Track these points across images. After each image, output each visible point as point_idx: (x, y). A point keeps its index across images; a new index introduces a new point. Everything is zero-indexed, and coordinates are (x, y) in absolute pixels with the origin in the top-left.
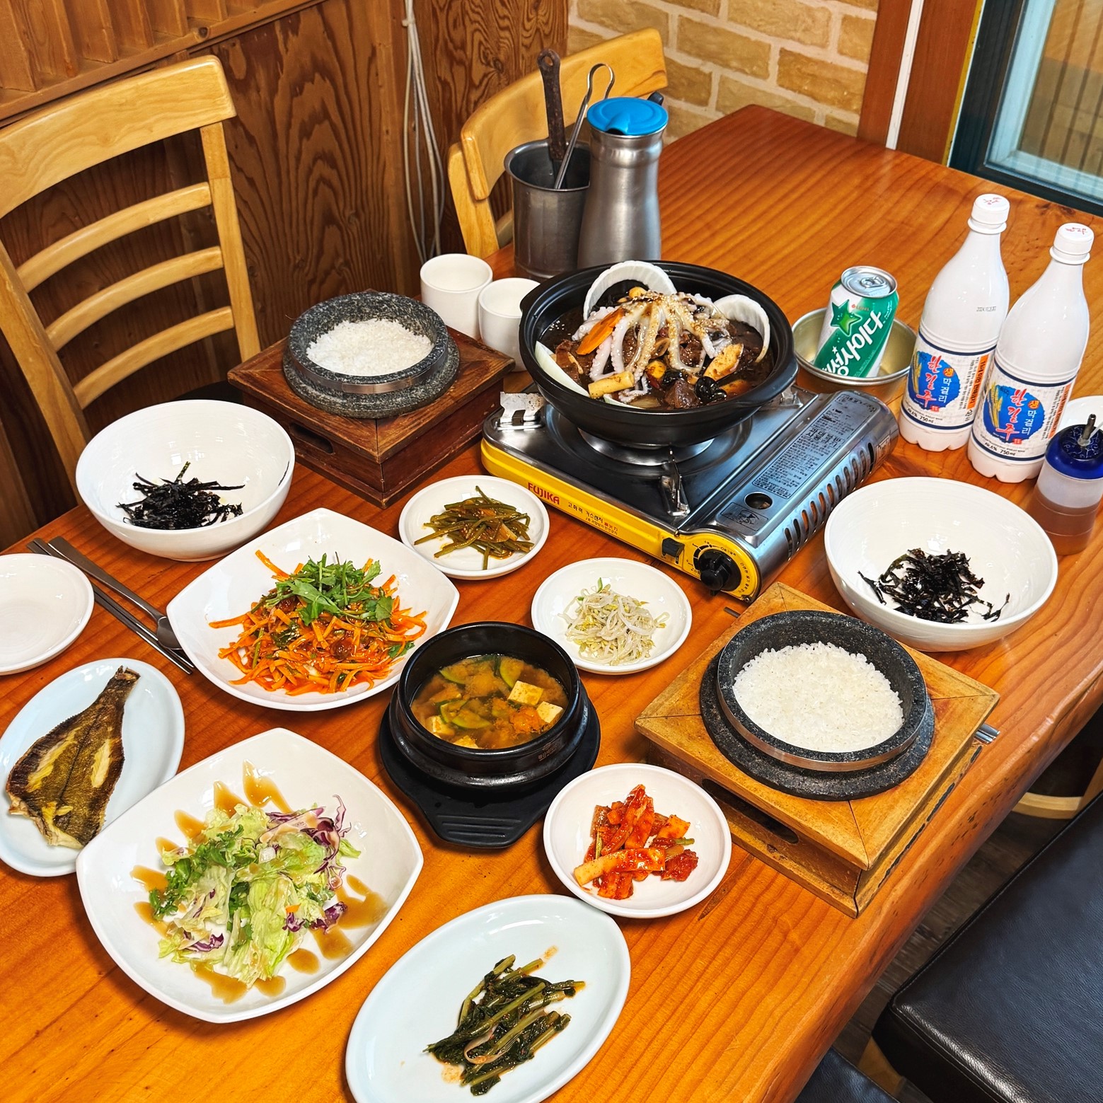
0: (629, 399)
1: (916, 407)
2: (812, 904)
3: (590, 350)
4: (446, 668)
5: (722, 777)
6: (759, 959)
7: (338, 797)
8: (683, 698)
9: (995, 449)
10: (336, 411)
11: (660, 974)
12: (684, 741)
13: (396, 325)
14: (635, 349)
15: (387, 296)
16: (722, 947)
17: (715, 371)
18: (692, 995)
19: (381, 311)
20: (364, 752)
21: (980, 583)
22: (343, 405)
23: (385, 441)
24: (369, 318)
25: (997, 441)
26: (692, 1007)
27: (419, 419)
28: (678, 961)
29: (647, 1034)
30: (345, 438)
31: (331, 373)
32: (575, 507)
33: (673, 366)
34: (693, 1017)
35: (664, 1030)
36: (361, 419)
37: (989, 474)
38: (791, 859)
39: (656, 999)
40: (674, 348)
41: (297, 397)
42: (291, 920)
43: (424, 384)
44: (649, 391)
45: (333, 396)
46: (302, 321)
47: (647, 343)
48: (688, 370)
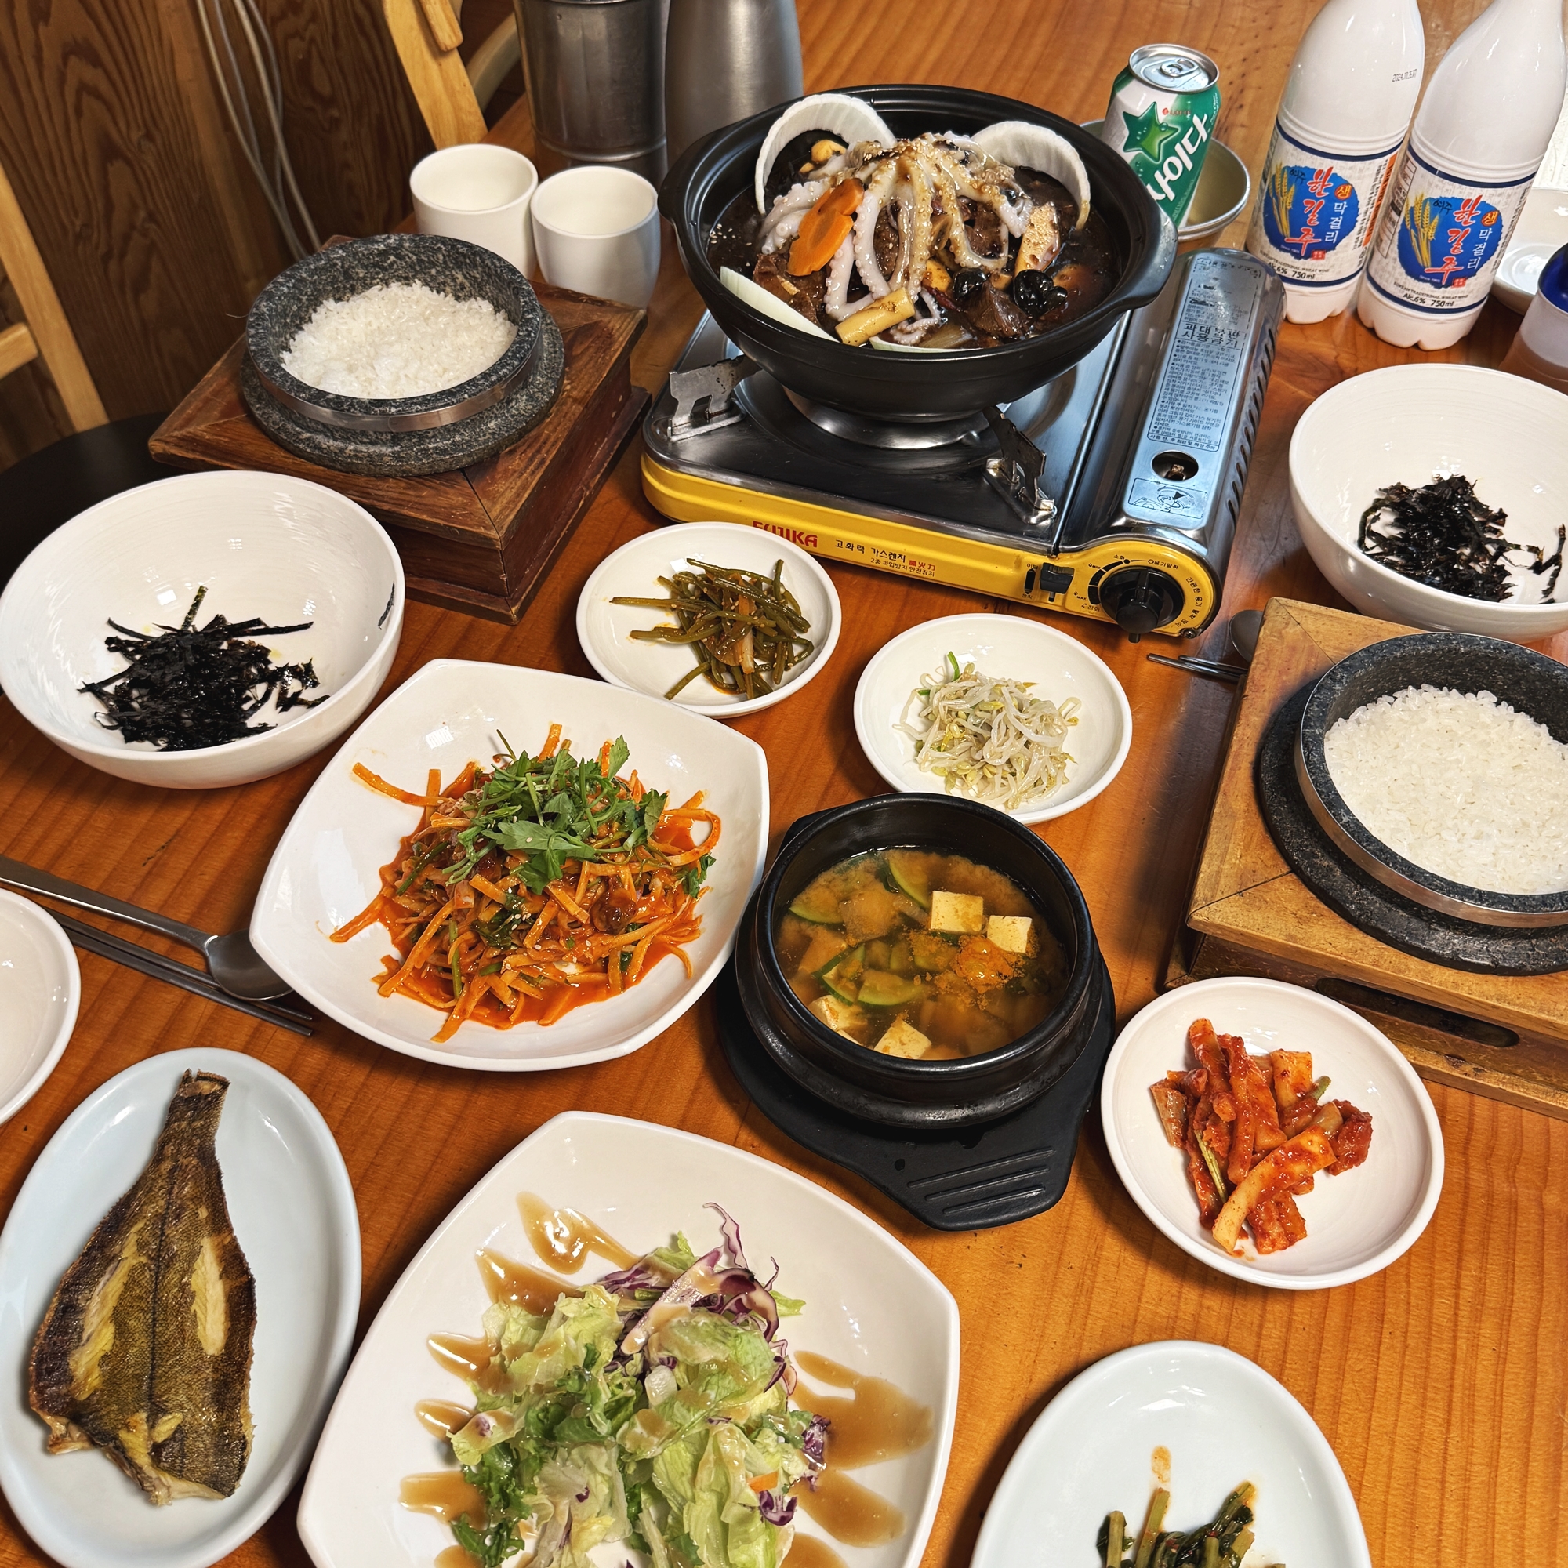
0: (916, 337)
1: (1286, 258)
2: (1549, 1132)
3: (817, 266)
4: (797, 901)
5: (1386, 977)
6: (1524, 1261)
7: (716, 1207)
8: (1247, 847)
9: (1423, 301)
10: (386, 470)
11: (1392, 1347)
12: (1292, 926)
13: (418, 289)
14: (898, 244)
15: (392, 240)
16: (1460, 1259)
17: (1034, 258)
18: (1460, 1368)
19: (384, 269)
20: (697, 1088)
21: (1501, 517)
22: (396, 456)
23: (498, 508)
24: (367, 286)
25: (1427, 288)
26: (1472, 1389)
27: (539, 451)
28: (1408, 1312)
29: (1429, 1468)
30: (425, 517)
31: (360, 402)
32: (849, 545)
33: (963, 264)
34: (1482, 1404)
35: (1452, 1451)
36: (435, 475)
37: (1407, 342)
38: (1493, 1069)
39: (1410, 1400)
40: (958, 232)
41: (299, 460)
42: (768, 1504)
43: (525, 387)
44: (942, 316)
45: (373, 443)
46: (260, 316)
47: (918, 230)
48: (990, 264)
